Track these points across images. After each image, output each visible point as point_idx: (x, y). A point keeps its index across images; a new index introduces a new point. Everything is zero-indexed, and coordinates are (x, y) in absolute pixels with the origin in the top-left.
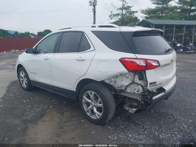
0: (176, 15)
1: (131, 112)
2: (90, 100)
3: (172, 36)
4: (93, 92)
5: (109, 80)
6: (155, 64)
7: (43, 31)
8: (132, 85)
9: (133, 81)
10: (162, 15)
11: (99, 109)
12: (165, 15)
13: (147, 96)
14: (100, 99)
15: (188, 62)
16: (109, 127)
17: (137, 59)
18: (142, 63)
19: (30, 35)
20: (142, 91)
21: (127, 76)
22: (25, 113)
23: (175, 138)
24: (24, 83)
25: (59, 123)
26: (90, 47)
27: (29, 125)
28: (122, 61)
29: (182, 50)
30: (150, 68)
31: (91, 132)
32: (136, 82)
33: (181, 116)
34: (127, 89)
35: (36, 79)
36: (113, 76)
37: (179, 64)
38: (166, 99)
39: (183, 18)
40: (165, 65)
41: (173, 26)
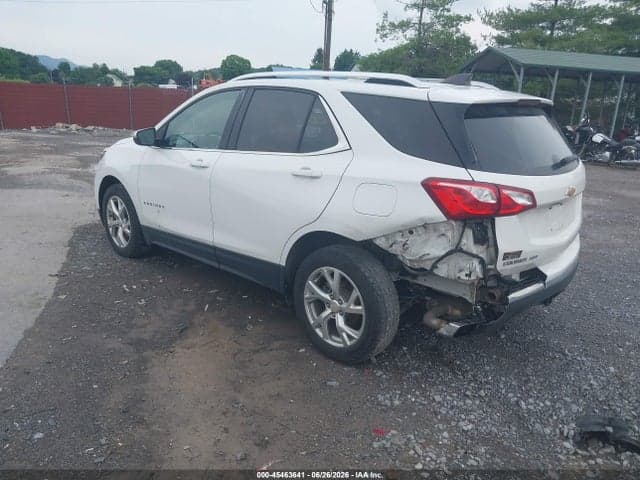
0: (598, 37)
1: (445, 333)
2: (326, 292)
3: (580, 104)
4: (337, 272)
5: (387, 239)
6: (521, 201)
7: (152, 65)
8: (454, 255)
9: (458, 244)
10: (552, 33)
11: (353, 320)
12: (561, 33)
13: (492, 291)
14: (356, 293)
15: (623, 197)
16: (379, 373)
17: (473, 183)
18: (486, 197)
19: (109, 76)
20: (481, 276)
21: (442, 230)
22: (134, 322)
23: (563, 411)
24: (120, 234)
25: (235, 355)
26: (335, 141)
27: (148, 353)
28: (431, 187)
29: (607, 154)
30: (508, 211)
31: (329, 383)
32: (464, 248)
33: (586, 356)
34: (437, 267)
35: (162, 225)
36: (401, 229)
37: (593, 201)
38: (547, 302)
39: (619, 48)
40: (550, 206)
41: (584, 73)
